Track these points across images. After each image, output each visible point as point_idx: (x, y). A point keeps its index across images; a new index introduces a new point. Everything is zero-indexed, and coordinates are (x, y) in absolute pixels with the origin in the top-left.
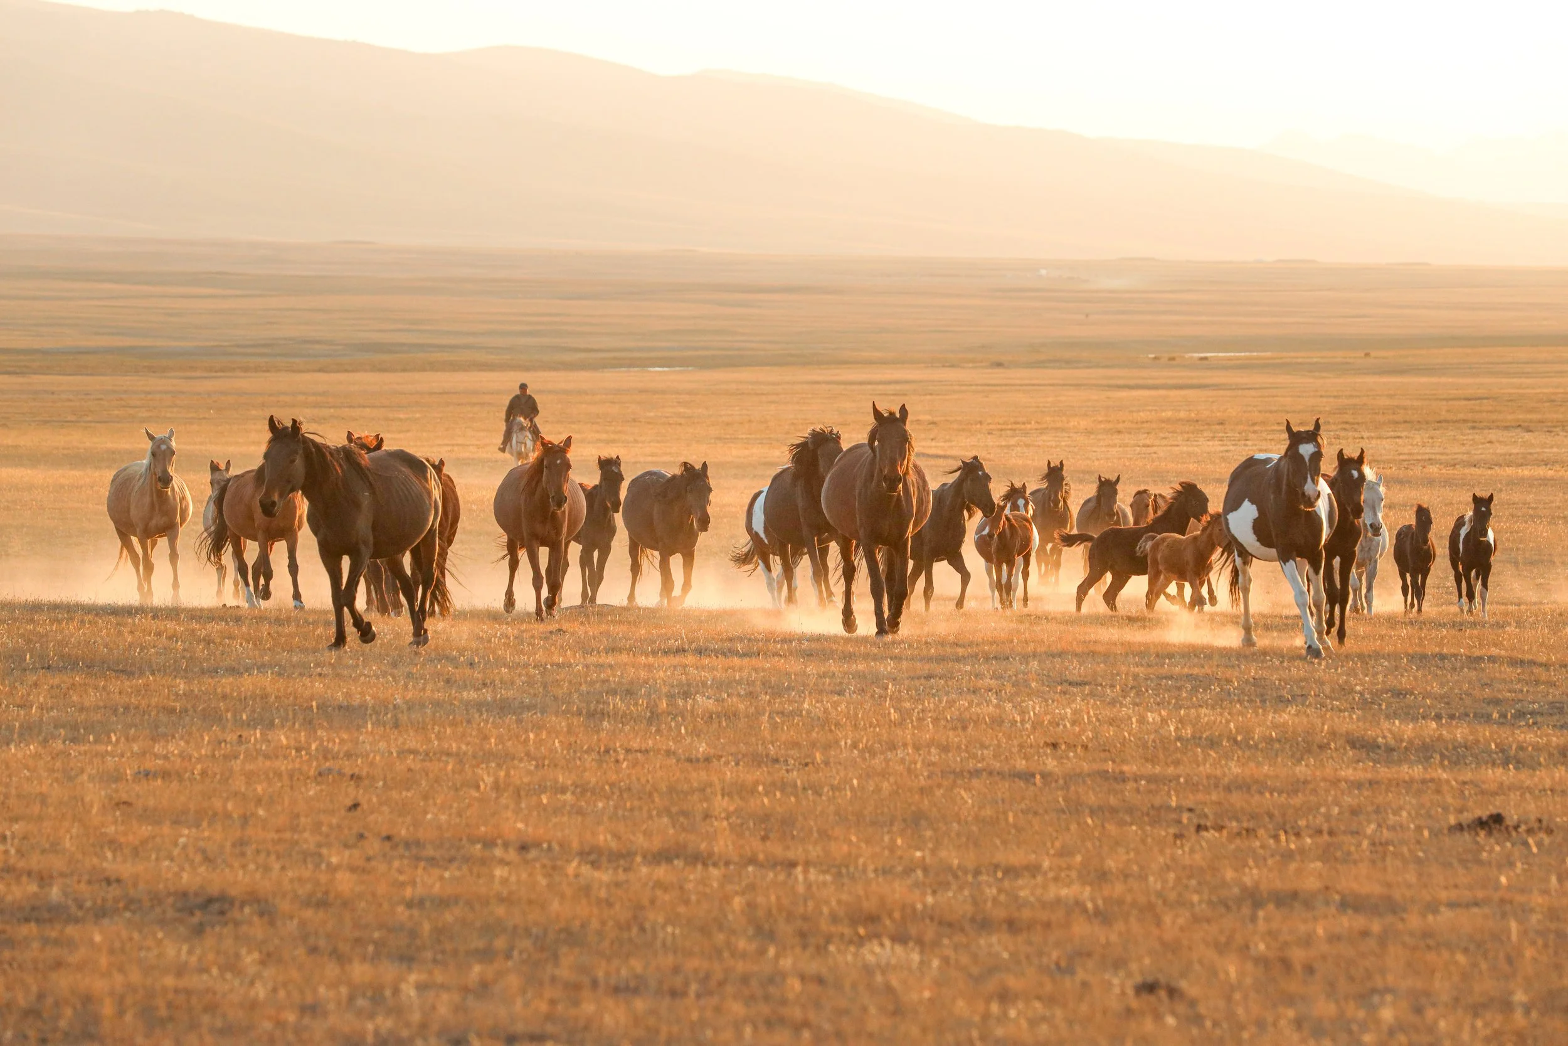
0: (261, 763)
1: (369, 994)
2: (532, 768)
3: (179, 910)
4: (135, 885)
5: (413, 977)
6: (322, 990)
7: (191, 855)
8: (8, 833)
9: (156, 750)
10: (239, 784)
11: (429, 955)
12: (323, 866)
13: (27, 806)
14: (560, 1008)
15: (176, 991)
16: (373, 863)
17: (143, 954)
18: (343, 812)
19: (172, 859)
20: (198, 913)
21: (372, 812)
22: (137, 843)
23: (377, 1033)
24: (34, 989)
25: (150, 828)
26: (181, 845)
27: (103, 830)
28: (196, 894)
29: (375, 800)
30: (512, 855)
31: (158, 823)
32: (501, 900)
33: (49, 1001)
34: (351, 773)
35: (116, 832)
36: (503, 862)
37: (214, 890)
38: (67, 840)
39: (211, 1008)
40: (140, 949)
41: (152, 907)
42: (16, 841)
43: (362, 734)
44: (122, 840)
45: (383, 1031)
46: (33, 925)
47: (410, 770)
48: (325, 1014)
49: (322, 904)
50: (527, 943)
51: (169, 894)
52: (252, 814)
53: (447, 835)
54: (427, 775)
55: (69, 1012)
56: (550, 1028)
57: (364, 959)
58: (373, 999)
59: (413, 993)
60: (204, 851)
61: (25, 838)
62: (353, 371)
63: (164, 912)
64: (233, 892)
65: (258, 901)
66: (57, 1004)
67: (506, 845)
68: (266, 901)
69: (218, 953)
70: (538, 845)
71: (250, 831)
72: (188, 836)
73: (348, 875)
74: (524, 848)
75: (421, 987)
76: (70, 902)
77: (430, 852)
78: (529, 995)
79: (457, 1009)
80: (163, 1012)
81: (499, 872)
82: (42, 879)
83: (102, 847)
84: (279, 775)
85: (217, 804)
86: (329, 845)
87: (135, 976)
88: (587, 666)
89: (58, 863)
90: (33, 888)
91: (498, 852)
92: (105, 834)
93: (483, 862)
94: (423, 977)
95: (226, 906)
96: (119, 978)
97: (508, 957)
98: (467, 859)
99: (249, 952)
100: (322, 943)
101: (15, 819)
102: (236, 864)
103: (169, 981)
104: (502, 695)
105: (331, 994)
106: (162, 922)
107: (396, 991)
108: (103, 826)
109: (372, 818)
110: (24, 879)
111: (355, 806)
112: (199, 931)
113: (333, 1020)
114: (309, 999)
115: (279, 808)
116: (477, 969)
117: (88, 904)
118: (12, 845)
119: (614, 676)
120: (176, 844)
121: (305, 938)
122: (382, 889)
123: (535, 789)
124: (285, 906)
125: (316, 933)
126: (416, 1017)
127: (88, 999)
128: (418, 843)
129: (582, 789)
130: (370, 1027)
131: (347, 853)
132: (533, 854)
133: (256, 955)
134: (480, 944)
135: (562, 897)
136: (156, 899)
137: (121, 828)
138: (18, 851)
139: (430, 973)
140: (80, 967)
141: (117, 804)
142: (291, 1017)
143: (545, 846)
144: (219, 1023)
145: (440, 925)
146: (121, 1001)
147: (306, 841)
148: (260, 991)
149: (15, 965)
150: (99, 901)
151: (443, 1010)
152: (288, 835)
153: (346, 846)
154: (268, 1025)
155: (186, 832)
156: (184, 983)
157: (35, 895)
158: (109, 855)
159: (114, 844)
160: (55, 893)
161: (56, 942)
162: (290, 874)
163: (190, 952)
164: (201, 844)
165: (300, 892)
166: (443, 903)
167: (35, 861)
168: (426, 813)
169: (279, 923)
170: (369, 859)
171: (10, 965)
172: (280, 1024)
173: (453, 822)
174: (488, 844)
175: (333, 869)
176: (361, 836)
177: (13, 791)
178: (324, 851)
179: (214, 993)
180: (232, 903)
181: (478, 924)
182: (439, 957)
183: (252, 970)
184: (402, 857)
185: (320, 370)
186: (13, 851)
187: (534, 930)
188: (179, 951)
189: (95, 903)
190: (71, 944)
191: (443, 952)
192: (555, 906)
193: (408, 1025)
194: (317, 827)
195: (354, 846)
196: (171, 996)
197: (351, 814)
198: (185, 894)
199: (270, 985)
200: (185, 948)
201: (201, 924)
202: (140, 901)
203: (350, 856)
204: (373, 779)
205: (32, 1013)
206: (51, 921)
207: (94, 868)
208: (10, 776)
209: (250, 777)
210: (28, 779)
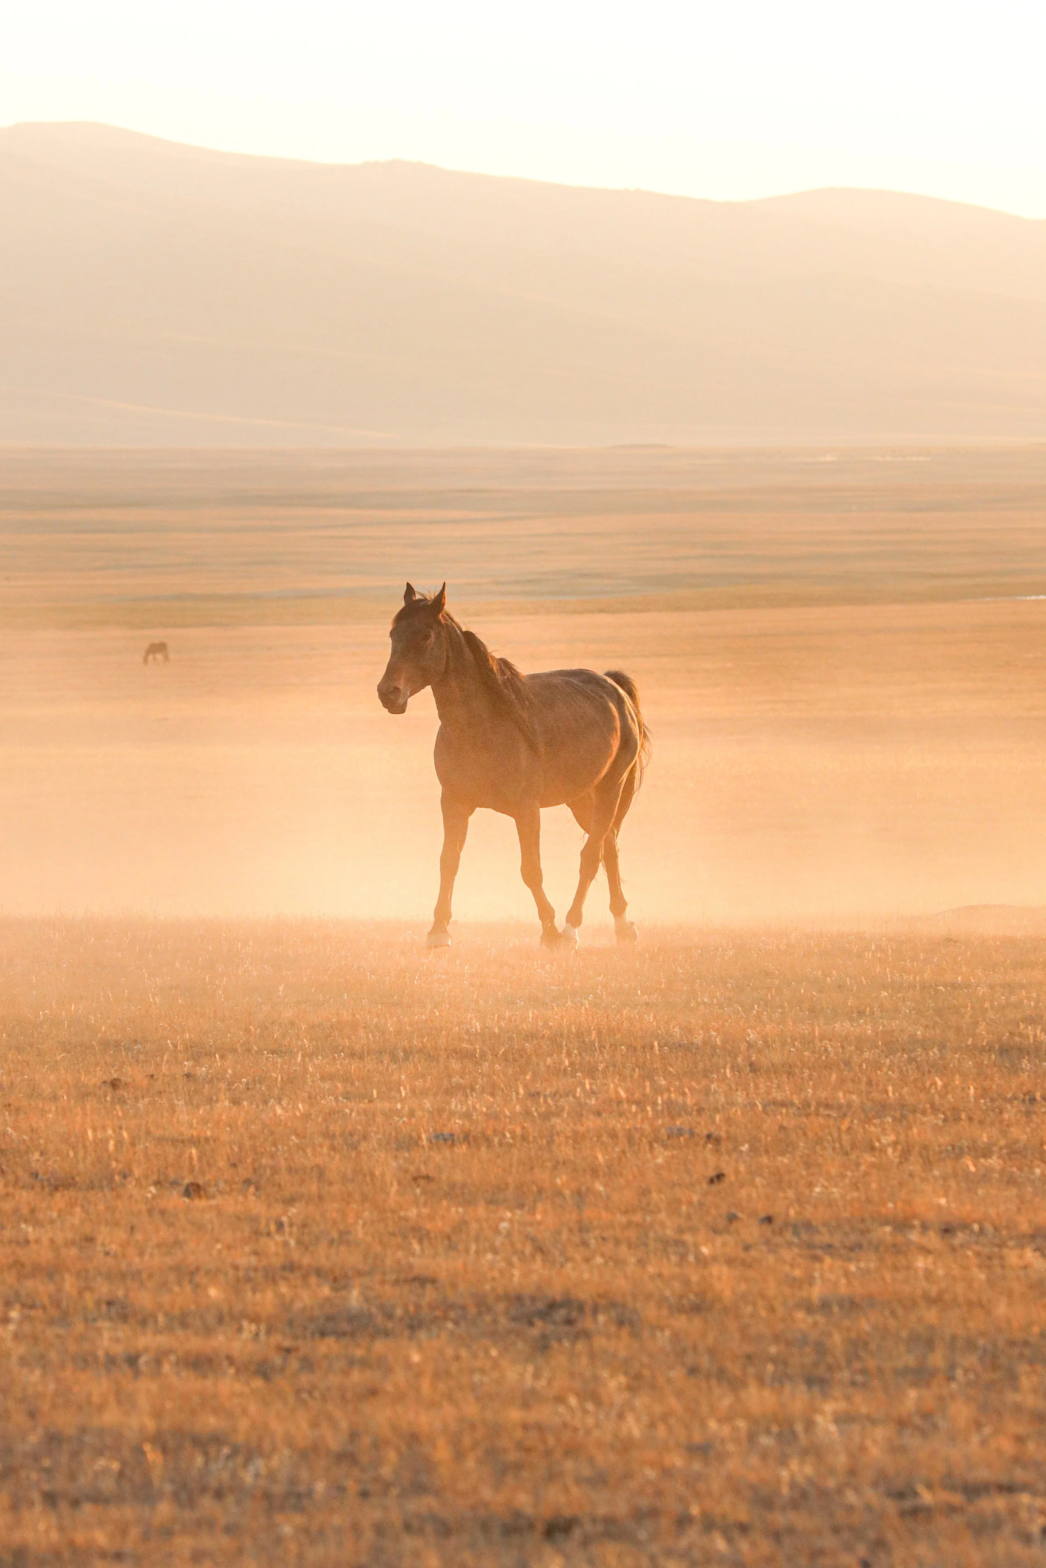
0: (591, 1123)
1: (775, 1429)
2: (940, 1123)
3: (514, 1319)
4: (454, 1286)
5: (829, 1407)
6: (713, 1425)
7: (519, 1246)
8: (284, 1219)
9: (453, 1107)
10: (565, 1151)
11: (845, 1375)
12: (691, 1258)
13: (302, 1182)
14: (1031, 1446)
15: (525, 1427)
16: (753, 1253)
17: (477, 1378)
18: (705, 1186)
19: (495, 1251)
20: (539, 1323)
21: (742, 1186)
22: (448, 1229)
23: (793, 1485)
24: (344, 1425)
25: (460, 1210)
26: (504, 1232)
27: (402, 1214)
28: (533, 1299)
29: (742, 1168)
30: (933, 1239)
31: (469, 1202)
32: (932, 1301)
33: (367, 1441)
34: (705, 1132)
35: (419, 1215)
36: (926, 1251)
37: (556, 1291)
38: (359, 1228)
39: (572, 1450)
40: (472, 1371)
41: (480, 1313)
42: (295, 1229)
43: (712, 1081)
44: (429, 1226)
45: (800, 1479)
46: (331, 1340)
47: (782, 1128)
48: (722, 1457)
49: (696, 1309)
50: (971, 1360)
51: (498, 1299)
52: (588, 1190)
53: (846, 1215)
54: (805, 1134)
55: (392, 1455)
56: (1020, 1475)
57: (760, 1380)
58: (780, 1437)
59: (833, 1428)
60: (533, 1240)
61: (304, 1226)
62: (642, 611)
63: (495, 1321)
64: (584, 1294)
65: (613, 1305)
66: (376, 1446)
67: (925, 1227)
68: (624, 1306)
69: (572, 1375)
70: (965, 1226)
71: (588, 1213)
72: (511, 1221)
73: (725, 1269)
74: (947, 1230)
75: (842, 1419)
76: (374, 1310)
77: (824, 1237)
78: (987, 1430)
79: (896, 1450)
80: (513, 1456)
81: (921, 1263)
82: (335, 1280)
83: (405, 1237)
84: (613, 1135)
85: (542, 1176)
86: (693, 1230)
87: (471, 1409)
88: (992, 987)
89: (352, 1259)
90: (326, 1291)
91: (914, 1236)
92: (406, 1219)
93: (897, 1249)
94: (841, 1405)
95: (574, 1314)
96: (448, 1410)
97: (951, 1378)
98: (876, 1247)
99: (612, 1375)
100: (705, 1362)
101: (290, 1201)
102: (578, 1258)
103: (515, 1415)
104: (884, 1026)
105: (726, 1430)
106: (493, 1335)
107: (810, 1425)
108: (401, 1208)
109: (744, 1192)
110: (313, 1280)
111: (720, 1177)
112: (542, 1346)
113: (732, 1464)
114: (698, 1438)
115: (622, 1181)
116: (913, 1394)
117: (399, 1312)
118: (290, 1234)
119: (1029, 999)
120: (497, 1231)
121: (681, 1353)
122: (772, 1289)
123: (947, 1151)
124: (650, 1312)
125: (695, 1348)
126: (841, 1460)
127: (414, 1438)
128: (808, 1225)
129: (1013, 1152)
130: (785, 1474)
131: (719, 1240)
132: (960, 1237)
133: (622, 1379)
134: (910, 1360)
135: (1010, 1294)
136: (482, 1304)
137: (425, 1211)
138: (299, 1242)
139: (848, 1398)
140: (399, 1398)
141: (415, 1179)
142: (677, 1460)
143: (976, 1227)
144: (586, 1472)
145: (853, 1335)
146: (455, 1442)
147: (662, 1224)
148: (633, 1427)
149: (317, 1394)
150: (411, 1308)
151: (875, 1451)
152: (637, 1218)
153: (716, 1231)
154: (650, 1473)
155: (509, 1215)
156: (533, 1416)
157: (328, 1299)
158: (416, 1247)
159: (418, 1232)
160: (354, 1298)
161: (365, 1363)
162: (651, 1269)
163: (537, 1376)
164: (530, 1230)
165: (667, 1293)
166: (852, 1306)
167: (323, 1256)
168: (811, 1185)
169: (646, 1334)
170: (747, 1248)
171: (310, 1393)
172: (667, 1472)
173: (849, 1197)
174: (902, 1225)
175: (703, 1262)
176: (732, 1218)
177: (283, 1164)
178: (688, 1238)
179: (575, 1430)
180: (581, 1308)
181: (904, 1334)
182: (859, 1378)
183: (619, 1399)
184: (790, 1244)
185: (601, 611)
186: (292, 1243)
187: (981, 1342)
188: (522, 1376)
189: (406, 1311)
190: (382, 1365)
191: (864, 1372)
192: (1002, 1309)
193: (832, 1471)
194: (674, 1207)
195: (726, 1231)
196: (519, 1434)
197: (715, 1188)
198: (519, 1298)
199: (645, 1419)
200: (530, 1369)
201: (544, 1336)
202: (463, 1308)
203: (724, 1244)
204: (736, 1143)
205: (347, 1457)
206: (353, 1334)
207: (398, 1262)
208: (274, 1144)
209: (577, 1139)
210: (301, 1148)
